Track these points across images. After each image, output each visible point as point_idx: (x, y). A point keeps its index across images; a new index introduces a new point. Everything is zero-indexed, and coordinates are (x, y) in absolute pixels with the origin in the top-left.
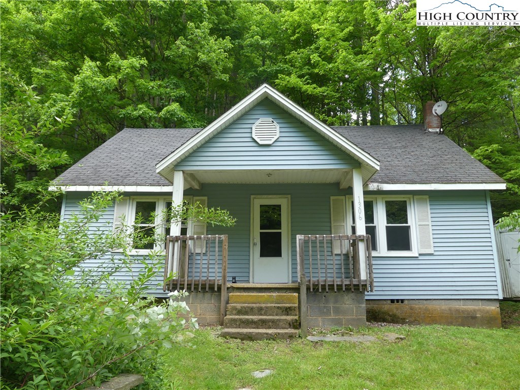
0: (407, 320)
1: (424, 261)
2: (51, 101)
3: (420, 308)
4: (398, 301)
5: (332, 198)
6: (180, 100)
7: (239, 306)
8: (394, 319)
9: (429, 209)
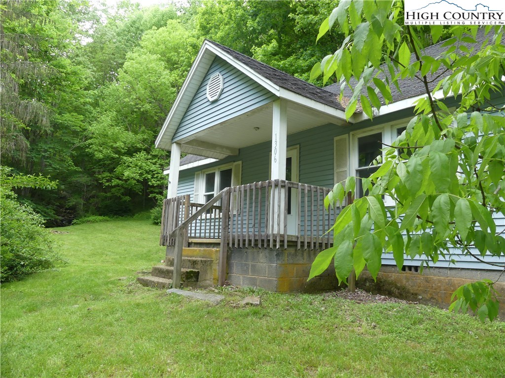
0: (420, 297)
4: (410, 268)
5: (336, 139)
8: (403, 294)
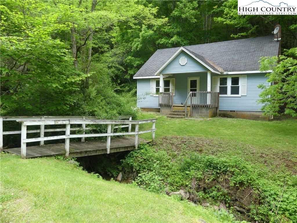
1: (243, 98)
2: (134, 42)
3: (240, 114)
4: (233, 111)
5: (213, 77)
6: (179, 34)
7: (173, 110)
8: (231, 117)
9: (246, 79)
